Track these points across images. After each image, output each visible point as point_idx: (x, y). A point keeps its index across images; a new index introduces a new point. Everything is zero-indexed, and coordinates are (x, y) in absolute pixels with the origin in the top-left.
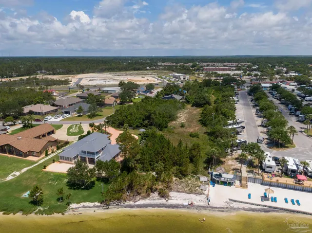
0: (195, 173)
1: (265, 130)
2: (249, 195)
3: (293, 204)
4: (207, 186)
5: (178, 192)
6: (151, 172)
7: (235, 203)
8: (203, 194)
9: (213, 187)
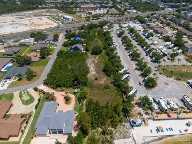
0: (121, 121)
1: (140, 73)
2: (151, 131)
3: (170, 131)
4: (130, 130)
5: (118, 139)
6: (97, 128)
7: (146, 138)
8: (131, 137)
9: (133, 129)
